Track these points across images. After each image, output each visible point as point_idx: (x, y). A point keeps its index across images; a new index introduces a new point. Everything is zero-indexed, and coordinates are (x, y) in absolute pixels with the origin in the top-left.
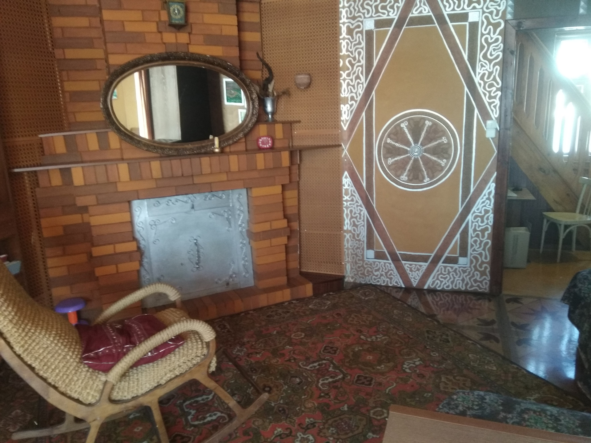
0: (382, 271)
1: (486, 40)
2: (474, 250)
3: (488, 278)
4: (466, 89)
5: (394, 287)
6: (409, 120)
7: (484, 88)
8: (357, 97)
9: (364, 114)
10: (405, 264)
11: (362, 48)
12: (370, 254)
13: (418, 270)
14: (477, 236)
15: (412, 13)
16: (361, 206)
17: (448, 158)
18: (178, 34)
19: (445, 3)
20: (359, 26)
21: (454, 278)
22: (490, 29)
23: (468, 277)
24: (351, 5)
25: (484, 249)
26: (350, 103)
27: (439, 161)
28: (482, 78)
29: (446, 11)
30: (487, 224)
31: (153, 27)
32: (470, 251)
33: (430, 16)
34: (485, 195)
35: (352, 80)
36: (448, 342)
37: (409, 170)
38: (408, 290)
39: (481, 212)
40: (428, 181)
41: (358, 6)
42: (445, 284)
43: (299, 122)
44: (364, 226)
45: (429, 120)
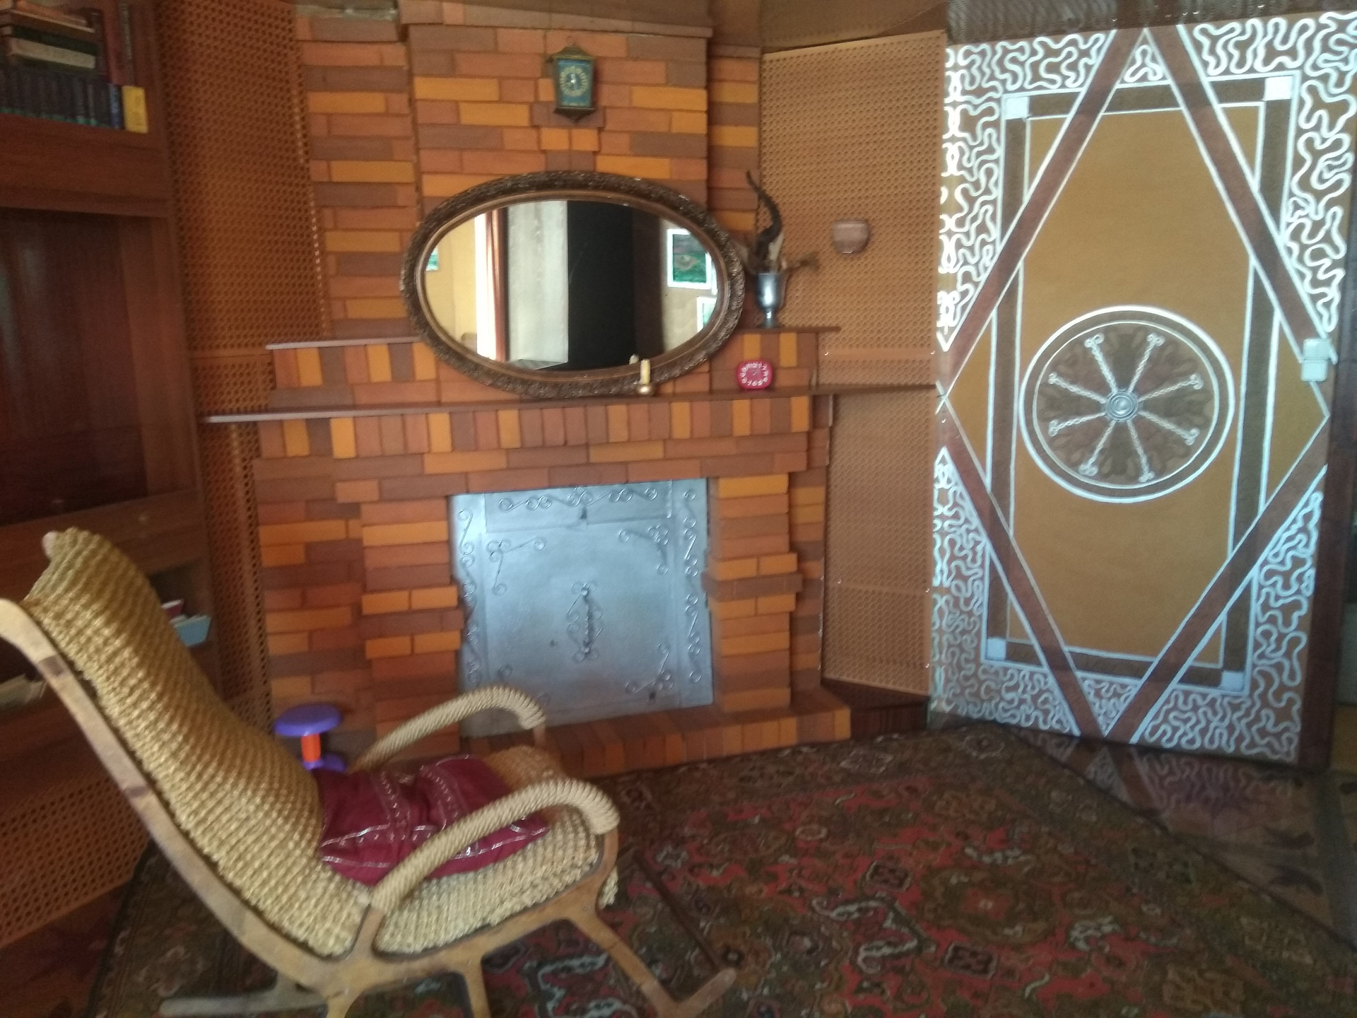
0: (1024, 692)
1: (1310, 142)
2: (1262, 656)
3: (1296, 727)
4: (1253, 262)
5: (1053, 734)
6: (1106, 331)
7: (1300, 259)
8: (979, 275)
9: (993, 314)
10: (1084, 679)
11: (996, 161)
12: (996, 648)
13: (1117, 695)
14: (1272, 620)
15: (1123, 82)
16: (976, 530)
17: (1204, 427)
18: (576, 132)
19: (1206, 56)
20: (990, 111)
21: (1209, 722)
22: (1320, 118)
23: (1244, 721)
24: (973, 62)
25: (1288, 654)
26: (961, 288)
27: (1180, 432)
28: (1296, 235)
29: (1208, 76)
30: (1298, 592)
31: (520, 115)
32: (1251, 657)
33: (1167, 88)
34: (1294, 521)
35: (967, 234)
36: (1188, 881)
37: (1102, 452)
38: (1090, 742)
39: (1282, 563)
40: (1148, 481)
41: (989, 65)
42: (1185, 734)
43: (837, 329)
44: (982, 579)
45: (1159, 333)
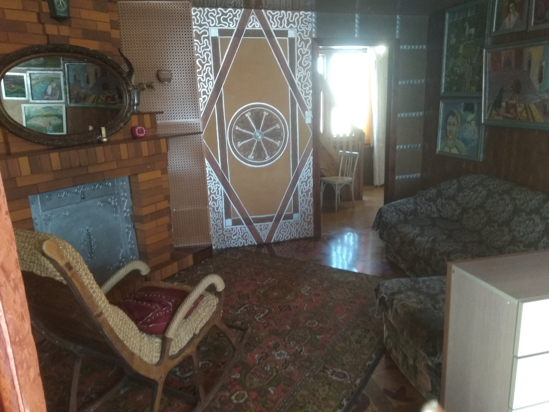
0: (239, 235)
1: (301, 51)
2: (303, 207)
3: (313, 226)
4: (290, 88)
5: (249, 246)
6: (251, 111)
7: (301, 87)
8: (208, 92)
9: (215, 106)
10: (256, 226)
11: (210, 51)
12: (228, 222)
13: (266, 228)
14: (304, 196)
15: (248, 27)
16: (218, 183)
17: (281, 140)
19: (271, 21)
20: (205, 33)
21: (291, 230)
22: (303, 44)
23: (300, 228)
24: (197, 14)
25: (309, 205)
26: (203, 97)
27: (275, 142)
28: (299, 80)
29: (272, 28)
30: (310, 186)
31: (33, 18)
32: (300, 208)
33: (261, 30)
34: (307, 166)
35: (203, 77)
37: (254, 151)
38: (260, 245)
39: (305, 178)
40: (268, 159)
41: (203, 16)
42: (286, 235)
43: (162, 113)
44: (222, 200)
45: (266, 111)
